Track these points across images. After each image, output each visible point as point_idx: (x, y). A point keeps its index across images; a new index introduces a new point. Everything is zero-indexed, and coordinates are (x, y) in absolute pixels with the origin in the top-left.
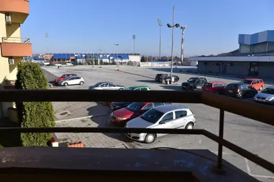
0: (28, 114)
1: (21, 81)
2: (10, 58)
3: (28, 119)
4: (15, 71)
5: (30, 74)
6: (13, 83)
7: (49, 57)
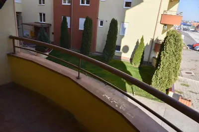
0: (162, 66)
1: (165, 44)
2: (165, 25)
3: (161, 69)
4: (165, 35)
5: (172, 41)
6: (161, 42)
7: (196, 24)
